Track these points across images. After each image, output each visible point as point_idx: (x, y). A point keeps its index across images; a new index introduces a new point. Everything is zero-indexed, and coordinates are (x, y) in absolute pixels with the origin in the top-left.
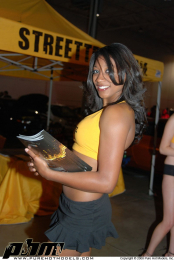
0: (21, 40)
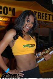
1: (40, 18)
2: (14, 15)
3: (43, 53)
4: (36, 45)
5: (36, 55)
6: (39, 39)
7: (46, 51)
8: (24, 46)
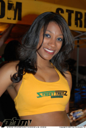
1: (81, 26)
2: (20, 19)
5: (70, 115)
6: (77, 74)
8: (39, 95)
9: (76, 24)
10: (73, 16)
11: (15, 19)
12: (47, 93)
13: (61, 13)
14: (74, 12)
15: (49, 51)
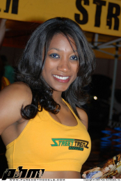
0: (78, 12)
1: (116, 28)
3: (107, 169)
4: (90, 145)
7: (116, 162)
8: (55, 142)
9: (109, 24)
10: (105, 10)
11: (7, 11)
12: (64, 142)
13: (85, 4)
14: (107, 4)
15: (61, 78)
